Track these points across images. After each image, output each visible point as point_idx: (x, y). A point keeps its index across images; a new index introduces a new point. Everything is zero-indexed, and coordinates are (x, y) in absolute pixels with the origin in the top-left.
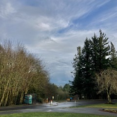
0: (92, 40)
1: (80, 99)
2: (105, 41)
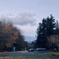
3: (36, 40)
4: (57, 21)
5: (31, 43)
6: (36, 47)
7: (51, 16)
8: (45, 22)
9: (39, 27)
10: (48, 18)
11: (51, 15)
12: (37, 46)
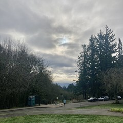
0: (97, 37)
1: (85, 99)
2: (112, 38)
3: (77, 80)
4: (119, 39)
5: (67, 87)
6: (77, 95)
7: (107, 30)
8: (94, 42)
9: (83, 54)
10: (101, 33)
11: (106, 27)
12: (79, 93)
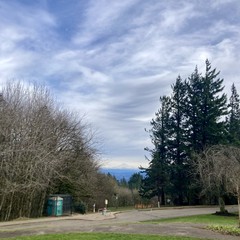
1: (163, 204)
5: (127, 179)
6: (147, 197)
9: (160, 115)
11: (208, 63)
